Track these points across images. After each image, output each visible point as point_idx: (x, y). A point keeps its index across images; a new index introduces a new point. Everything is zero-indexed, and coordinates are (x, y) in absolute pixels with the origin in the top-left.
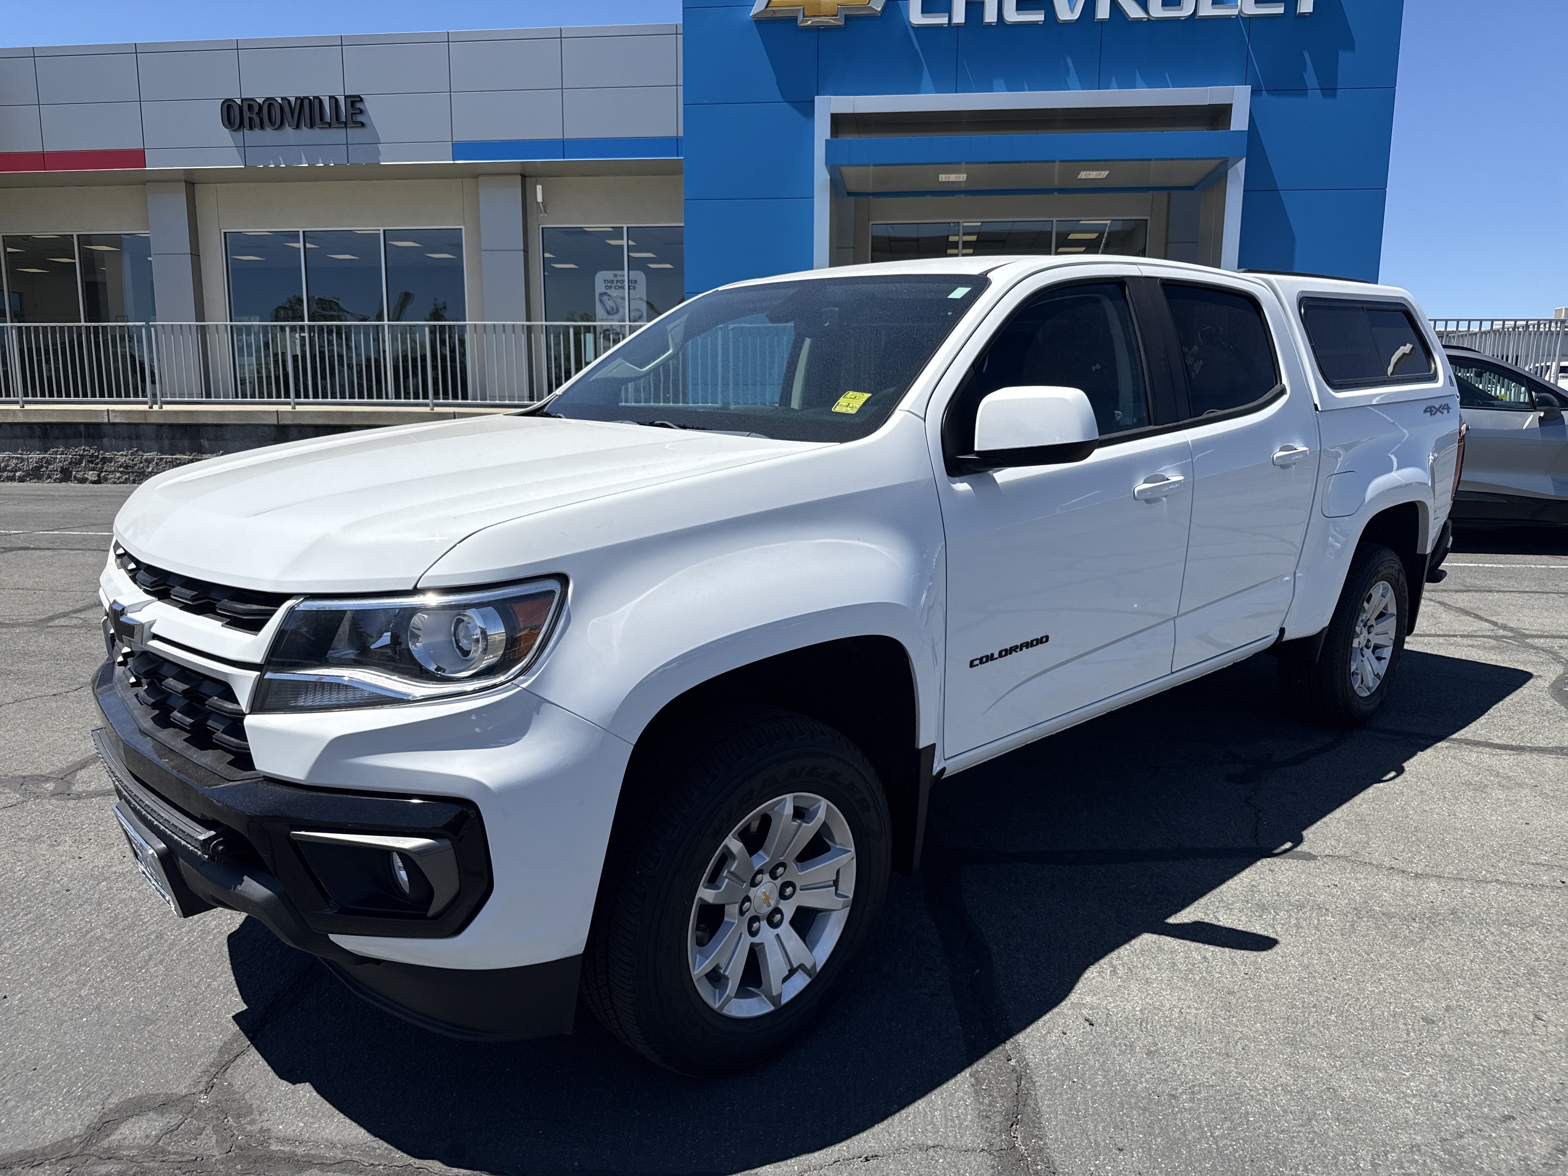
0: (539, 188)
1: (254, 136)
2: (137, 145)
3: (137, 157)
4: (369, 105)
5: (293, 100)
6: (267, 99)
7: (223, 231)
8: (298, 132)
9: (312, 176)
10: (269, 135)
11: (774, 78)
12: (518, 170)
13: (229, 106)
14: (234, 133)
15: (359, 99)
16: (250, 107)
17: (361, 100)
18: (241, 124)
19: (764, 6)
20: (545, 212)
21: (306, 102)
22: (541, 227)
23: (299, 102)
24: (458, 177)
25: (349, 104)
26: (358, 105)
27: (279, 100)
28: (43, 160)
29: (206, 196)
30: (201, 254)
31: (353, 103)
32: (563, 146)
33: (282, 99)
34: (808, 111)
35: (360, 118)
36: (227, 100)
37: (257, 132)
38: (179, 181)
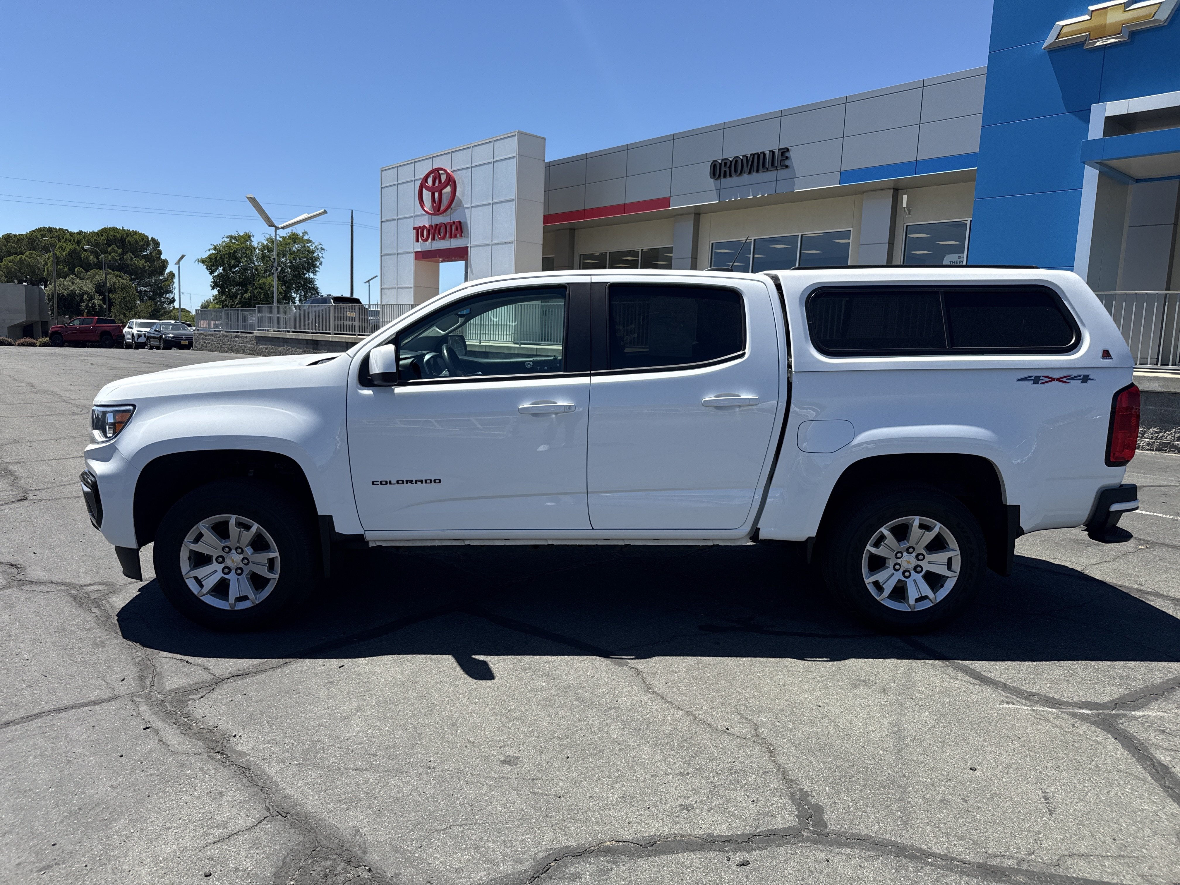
0: (905, 197)
1: (727, 182)
2: (667, 195)
3: (665, 202)
4: (792, 154)
5: (749, 156)
6: (735, 157)
7: (711, 242)
8: (750, 176)
9: (756, 203)
10: (734, 180)
11: (1061, 95)
12: (892, 185)
13: (715, 165)
14: (716, 181)
15: (786, 150)
16: (726, 164)
17: (788, 150)
18: (720, 176)
19: (1055, 38)
20: (910, 214)
21: (756, 156)
22: (906, 225)
23: (752, 157)
24: (852, 194)
25: (780, 154)
26: (787, 154)
27: (741, 157)
28: (624, 208)
29: (705, 222)
30: (698, 258)
31: (783, 154)
32: (916, 166)
33: (743, 156)
34: (1085, 117)
35: (787, 163)
36: (714, 161)
37: (728, 179)
38: (691, 213)
